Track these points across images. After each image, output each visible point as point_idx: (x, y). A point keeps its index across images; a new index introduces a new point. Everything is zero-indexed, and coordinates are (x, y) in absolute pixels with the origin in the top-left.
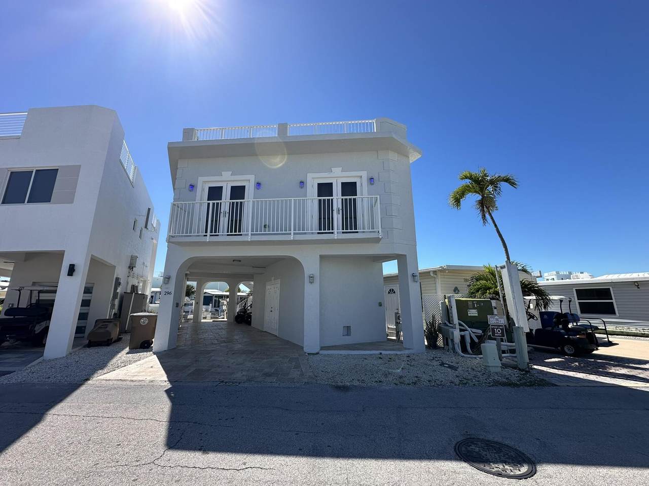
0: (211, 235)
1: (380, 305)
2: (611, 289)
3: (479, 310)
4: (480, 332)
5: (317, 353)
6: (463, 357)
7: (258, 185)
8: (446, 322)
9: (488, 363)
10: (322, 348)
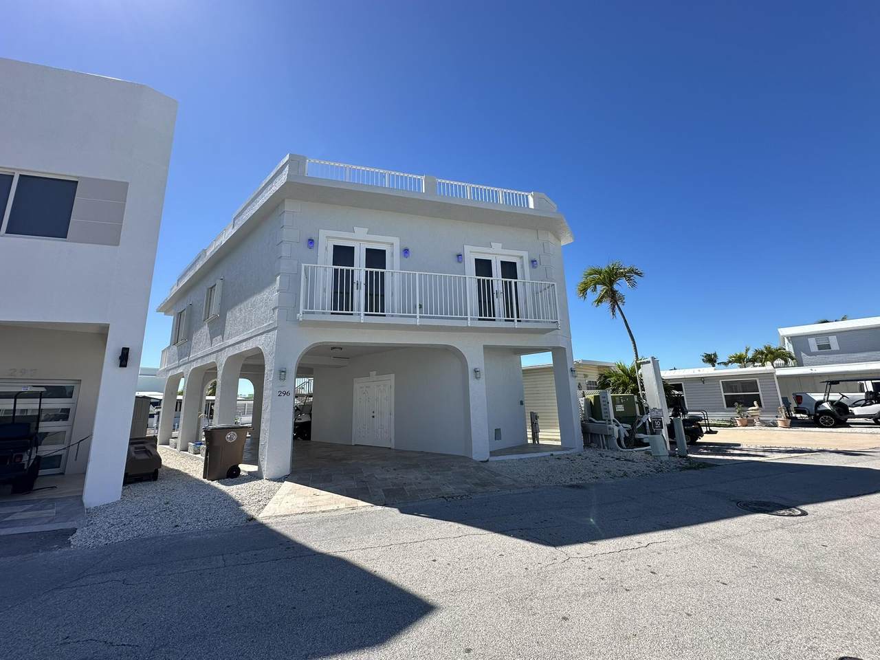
0: (366, 315)
1: (522, 403)
2: (758, 381)
3: (625, 404)
4: (629, 426)
5: (488, 461)
6: (621, 451)
7: (406, 252)
8: (591, 418)
9: (659, 453)
10: (492, 454)
